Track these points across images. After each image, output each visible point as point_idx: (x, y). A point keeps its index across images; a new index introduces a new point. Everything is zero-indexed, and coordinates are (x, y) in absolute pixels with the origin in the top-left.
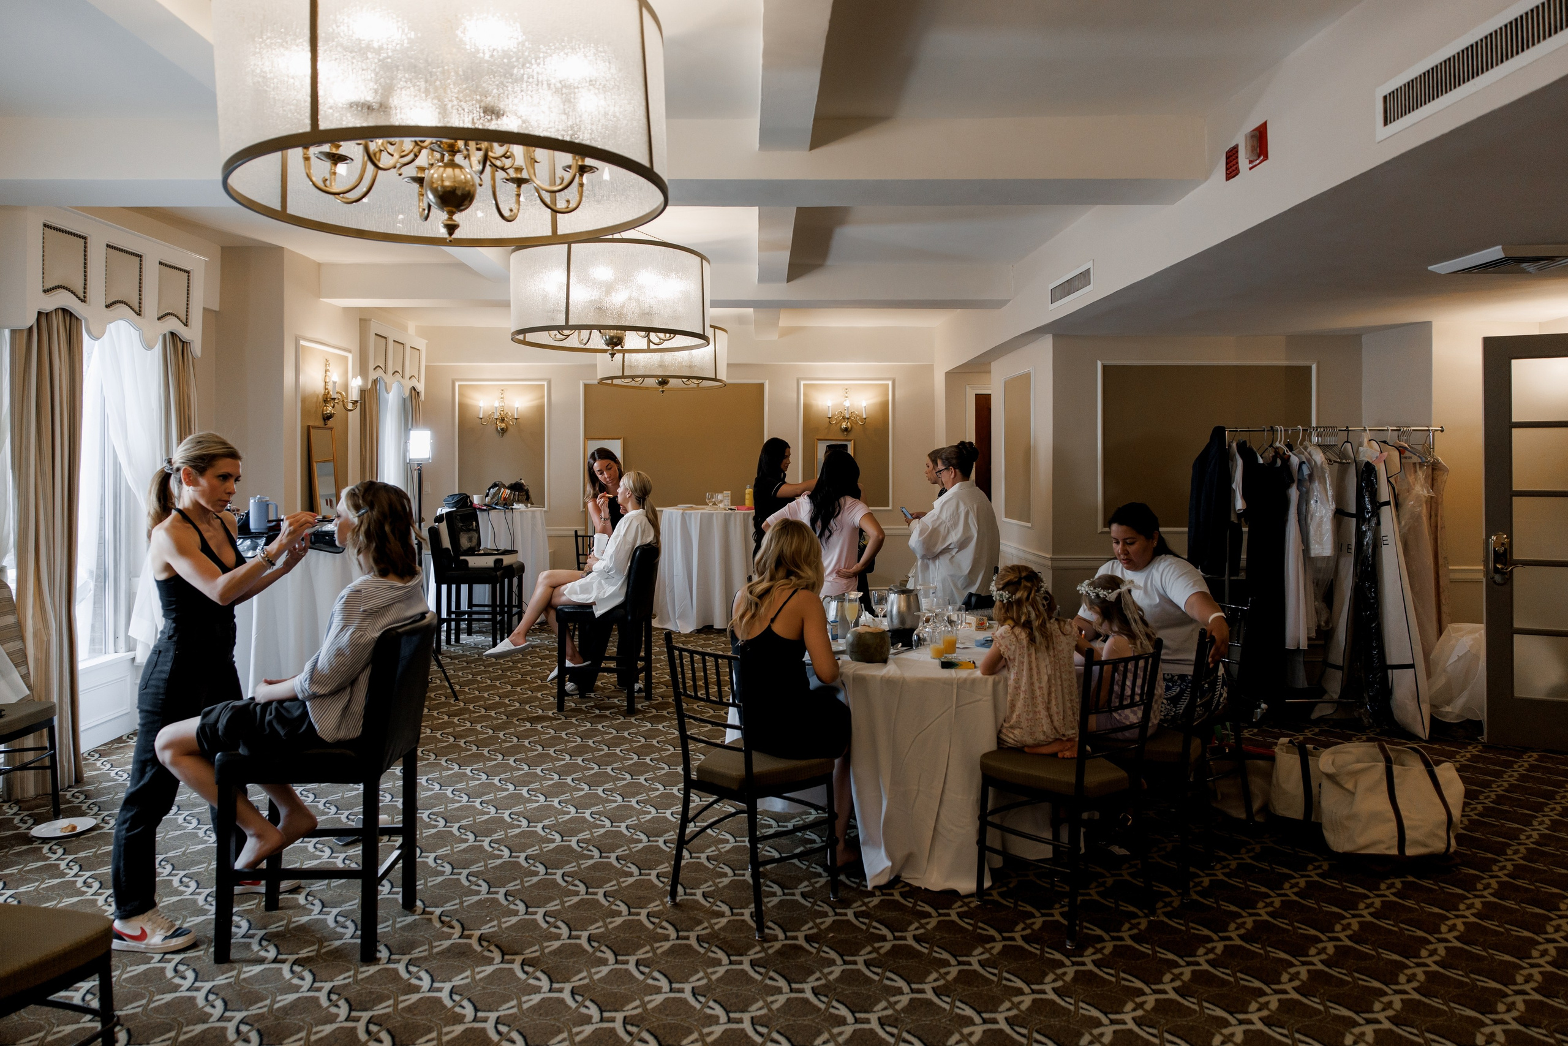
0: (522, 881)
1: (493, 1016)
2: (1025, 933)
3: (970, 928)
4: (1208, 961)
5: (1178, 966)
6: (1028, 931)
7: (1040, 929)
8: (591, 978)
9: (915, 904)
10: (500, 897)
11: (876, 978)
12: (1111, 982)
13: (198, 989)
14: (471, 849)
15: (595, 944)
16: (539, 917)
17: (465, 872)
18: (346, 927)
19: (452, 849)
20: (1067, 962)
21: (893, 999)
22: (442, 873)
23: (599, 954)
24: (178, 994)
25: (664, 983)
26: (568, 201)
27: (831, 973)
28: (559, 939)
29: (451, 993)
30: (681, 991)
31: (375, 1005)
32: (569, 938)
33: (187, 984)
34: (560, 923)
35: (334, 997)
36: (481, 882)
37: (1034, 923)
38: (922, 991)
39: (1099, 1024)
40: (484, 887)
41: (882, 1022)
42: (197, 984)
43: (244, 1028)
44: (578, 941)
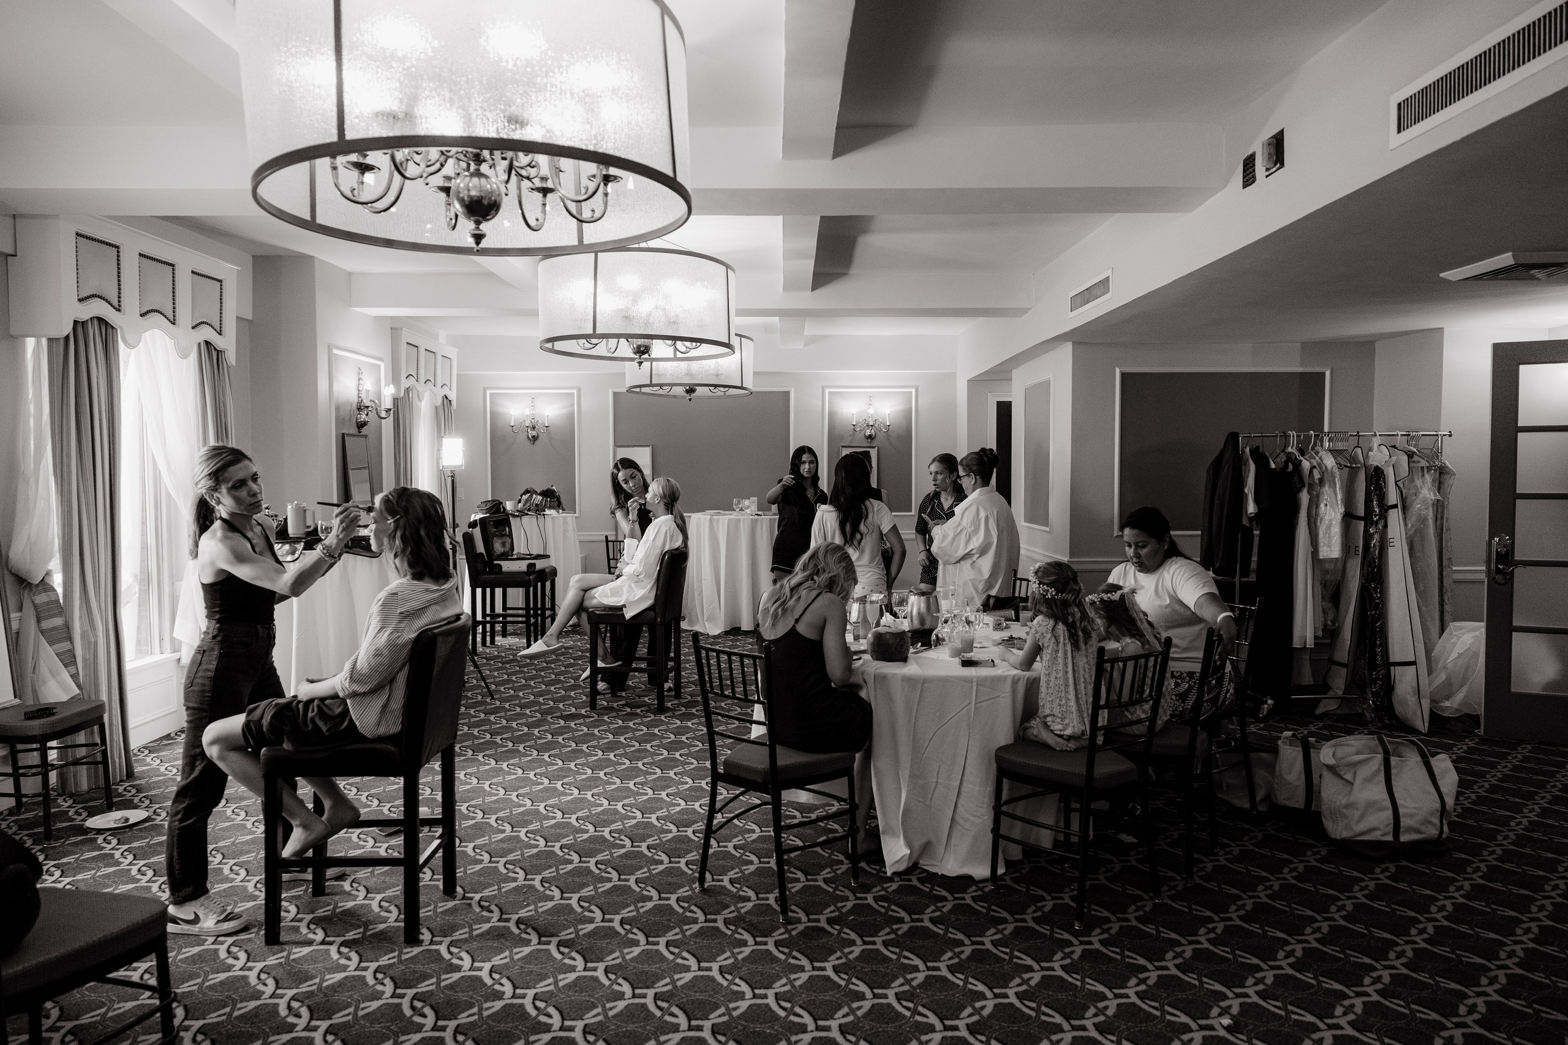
0: (557, 870)
1: (531, 993)
2: (1035, 915)
3: (984, 911)
4: (1208, 940)
5: (1180, 944)
6: (1039, 914)
7: (1050, 911)
8: (623, 958)
9: (932, 889)
10: (537, 884)
11: (894, 957)
12: (1116, 960)
13: (250, 969)
14: (508, 839)
15: (627, 927)
16: (574, 902)
17: (503, 860)
18: (390, 912)
19: (490, 839)
20: (1075, 942)
21: (909, 976)
22: (481, 862)
23: (630, 936)
24: (231, 974)
25: (692, 962)
26: (593, 211)
27: (851, 952)
28: (593, 922)
29: (491, 971)
30: (709, 969)
31: (419, 983)
32: (603, 921)
33: (239, 964)
34: (593, 908)
35: (380, 976)
36: (518, 870)
37: (1044, 906)
38: (938, 969)
39: (1104, 998)
40: (521, 874)
41: (899, 997)
42: (250, 964)
43: (295, 1005)
44: (611, 924)
